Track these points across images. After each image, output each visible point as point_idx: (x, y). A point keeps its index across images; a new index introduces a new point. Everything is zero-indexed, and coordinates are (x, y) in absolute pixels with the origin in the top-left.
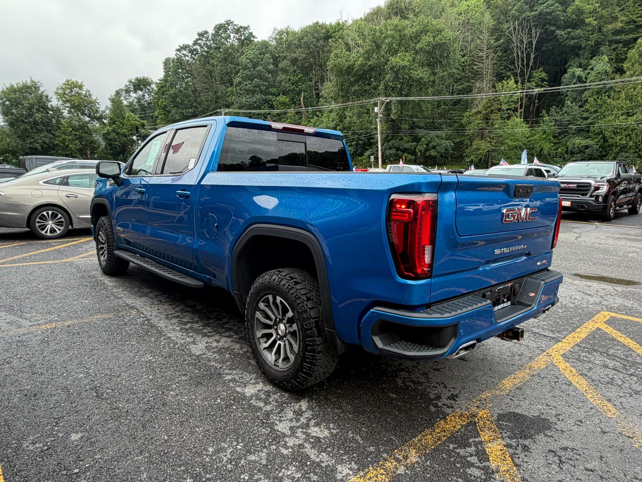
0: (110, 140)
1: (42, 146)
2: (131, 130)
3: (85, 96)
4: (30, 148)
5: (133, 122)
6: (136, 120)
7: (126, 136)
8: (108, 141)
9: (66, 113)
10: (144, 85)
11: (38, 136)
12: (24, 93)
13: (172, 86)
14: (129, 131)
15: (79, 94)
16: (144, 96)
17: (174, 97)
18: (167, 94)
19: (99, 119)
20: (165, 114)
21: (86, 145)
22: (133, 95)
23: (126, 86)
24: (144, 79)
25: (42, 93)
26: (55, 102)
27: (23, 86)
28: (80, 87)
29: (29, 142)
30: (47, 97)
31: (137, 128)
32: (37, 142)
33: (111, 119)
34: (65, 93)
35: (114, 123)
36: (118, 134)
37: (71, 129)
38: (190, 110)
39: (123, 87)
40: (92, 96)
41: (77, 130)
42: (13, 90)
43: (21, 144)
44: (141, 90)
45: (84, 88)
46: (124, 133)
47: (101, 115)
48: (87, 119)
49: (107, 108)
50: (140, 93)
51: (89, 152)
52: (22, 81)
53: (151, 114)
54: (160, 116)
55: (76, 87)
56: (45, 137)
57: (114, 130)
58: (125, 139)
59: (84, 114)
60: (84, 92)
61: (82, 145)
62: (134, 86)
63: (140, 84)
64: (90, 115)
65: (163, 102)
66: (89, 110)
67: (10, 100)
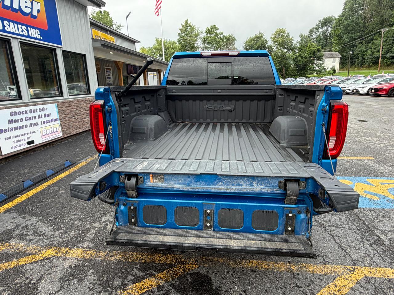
0: (296, 62)
2: (310, 54)
3: (286, 36)
5: (312, 49)
6: (314, 47)
7: (306, 58)
8: (295, 62)
9: (275, 49)
10: (328, 22)
12: (256, 40)
13: (346, 19)
14: (309, 55)
15: (283, 36)
16: (328, 29)
17: (346, 27)
18: (342, 25)
19: (293, 49)
20: (339, 40)
21: (283, 66)
22: (320, 30)
23: (317, 25)
24: (329, 18)
25: (264, 39)
26: (270, 43)
28: (284, 32)
30: (266, 41)
31: (314, 52)
33: (299, 48)
34: (275, 37)
35: (300, 51)
36: (302, 57)
37: (276, 58)
38: (358, 34)
39: (314, 26)
40: (290, 36)
41: (279, 58)
42: (251, 40)
44: (326, 26)
45: (286, 32)
46: (305, 56)
47: (294, 47)
48: (286, 50)
49: (298, 42)
50: (325, 28)
51: (284, 70)
53: (330, 41)
54: (335, 42)
55: (281, 32)
57: (299, 56)
58: (306, 60)
59: (284, 48)
60: (286, 35)
61: (281, 66)
62: (321, 24)
63: (326, 22)
64: (288, 47)
65: (338, 31)
66: (287, 45)
67: (249, 46)
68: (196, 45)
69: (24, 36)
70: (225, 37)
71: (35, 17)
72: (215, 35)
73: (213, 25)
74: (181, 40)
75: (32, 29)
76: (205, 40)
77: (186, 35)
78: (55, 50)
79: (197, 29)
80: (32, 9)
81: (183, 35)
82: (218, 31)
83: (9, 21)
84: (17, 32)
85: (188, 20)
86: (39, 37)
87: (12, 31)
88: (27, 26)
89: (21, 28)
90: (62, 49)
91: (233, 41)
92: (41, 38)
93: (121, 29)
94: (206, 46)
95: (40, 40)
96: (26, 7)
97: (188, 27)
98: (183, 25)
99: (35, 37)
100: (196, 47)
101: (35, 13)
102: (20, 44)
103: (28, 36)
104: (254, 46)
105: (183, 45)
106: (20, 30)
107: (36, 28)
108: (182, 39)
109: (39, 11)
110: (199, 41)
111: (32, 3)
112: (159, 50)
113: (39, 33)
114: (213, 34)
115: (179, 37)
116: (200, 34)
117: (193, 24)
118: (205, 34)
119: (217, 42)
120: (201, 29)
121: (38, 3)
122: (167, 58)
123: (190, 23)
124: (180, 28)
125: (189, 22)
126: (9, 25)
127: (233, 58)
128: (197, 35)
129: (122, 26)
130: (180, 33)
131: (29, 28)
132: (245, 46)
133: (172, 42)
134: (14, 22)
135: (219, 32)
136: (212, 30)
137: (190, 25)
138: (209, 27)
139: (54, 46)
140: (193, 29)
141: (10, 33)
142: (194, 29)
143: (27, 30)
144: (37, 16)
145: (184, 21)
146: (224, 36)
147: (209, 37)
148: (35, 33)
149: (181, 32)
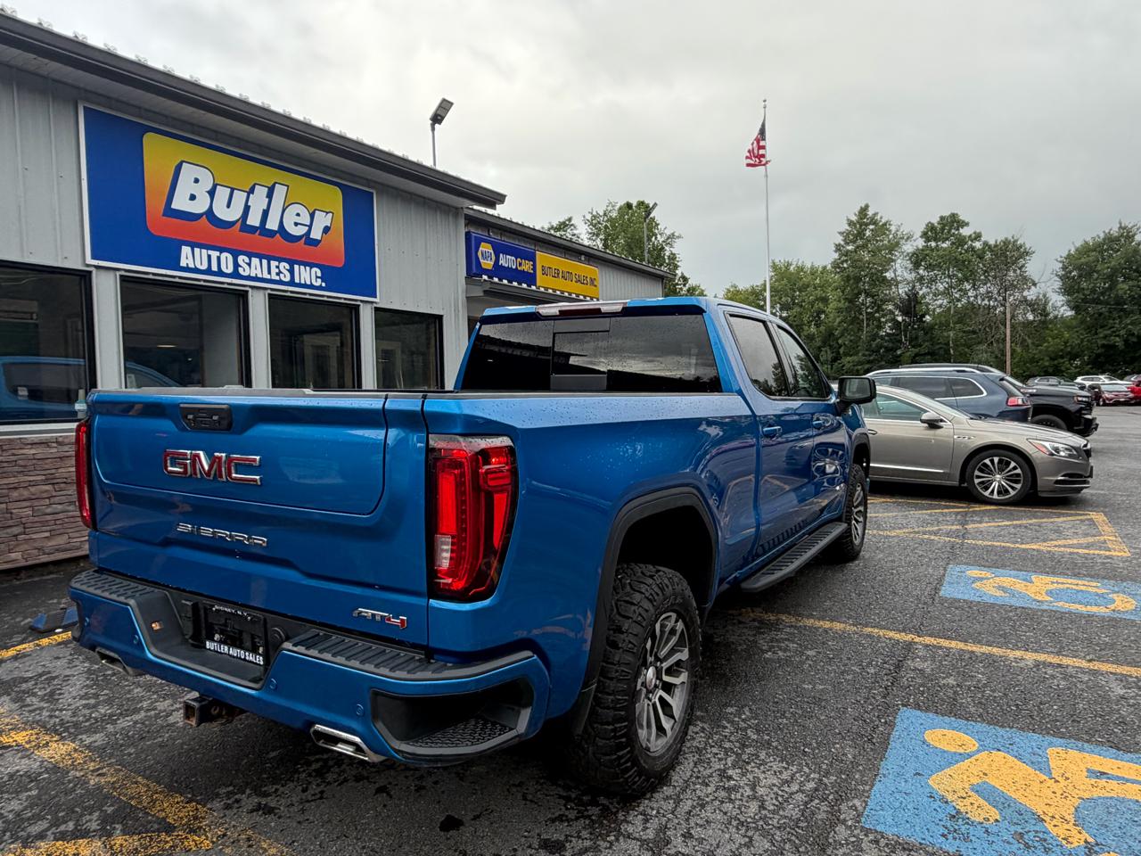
1: (1126, 341)
4: (1103, 346)
11: (1120, 322)
12: (1106, 250)
27: (1104, 239)
29: (1101, 335)
32: (1117, 333)
42: (1085, 250)
43: (1088, 341)
52: (1104, 232)
56: (1132, 324)
67: (1079, 268)
68: (889, 275)
69: (280, 282)
70: (990, 247)
71: (315, 243)
72: (953, 243)
73: (946, 213)
74: (842, 263)
75: (302, 267)
76: (917, 259)
77: (858, 247)
78: (357, 308)
79: (893, 228)
80: (310, 227)
81: (850, 248)
82: (965, 232)
83: (250, 255)
84: (266, 276)
85: (867, 207)
86: (318, 283)
87: (253, 275)
88: (292, 263)
89: (278, 267)
90: (375, 305)
91: (1021, 256)
92: (324, 285)
93: (675, 245)
94: (922, 277)
95: (320, 288)
96: (296, 224)
97: (867, 225)
98: (852, 221)
99: (308, 283)
100: (889, 281)
101: (316, 234)
102: (269, 298)
103: (292, 283)
104: (1099, 268)
105: (848, 276)
106: (274, 270)
107: (312, 265)
108: (846, 261)
109: (326, 230)
110: (899, 261)
111: (312, 216)
112: (778, 292)
113: (319, 274)
114: (947, 239)
115: (836, 256)
116: (902, 242)
117: (884, 217)
118: (920, 243)
119: (960, 264)
120: (905, 230)
121: (327, 213)
122: (801, 314)
123: (876, 214)
124: (842, 230)
125: (870, 213)
126: (249, 265)
127: (613, 319)
128: (894, 246)
129: (678, 237)
130: (842, 243)
131: (296, 267)
132: (1064, 268)
133: (820, 269)
134: (261, 257)
135: (968, 234)
136: (943, 229)
137: (872, 219)
138: (935, 221)
139: (356, 300)
140: (883, 229)
141: (249, 278)
142: (887, 229)
143: (291, 271)
144: (320, 241)
145: (857, 210)
146: (986, 244)
147: (932, 250)
148: (307, 275)
149: (844, 240)
